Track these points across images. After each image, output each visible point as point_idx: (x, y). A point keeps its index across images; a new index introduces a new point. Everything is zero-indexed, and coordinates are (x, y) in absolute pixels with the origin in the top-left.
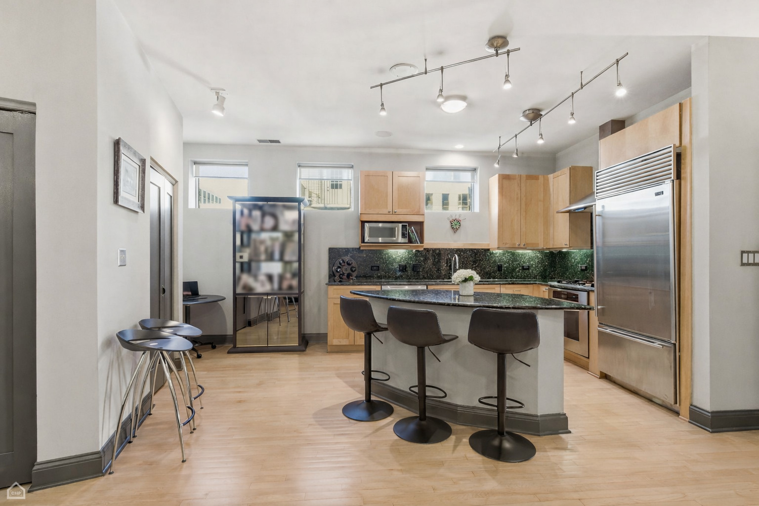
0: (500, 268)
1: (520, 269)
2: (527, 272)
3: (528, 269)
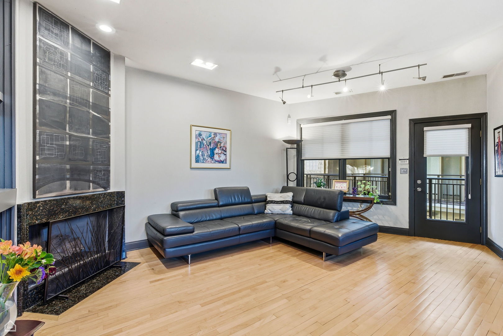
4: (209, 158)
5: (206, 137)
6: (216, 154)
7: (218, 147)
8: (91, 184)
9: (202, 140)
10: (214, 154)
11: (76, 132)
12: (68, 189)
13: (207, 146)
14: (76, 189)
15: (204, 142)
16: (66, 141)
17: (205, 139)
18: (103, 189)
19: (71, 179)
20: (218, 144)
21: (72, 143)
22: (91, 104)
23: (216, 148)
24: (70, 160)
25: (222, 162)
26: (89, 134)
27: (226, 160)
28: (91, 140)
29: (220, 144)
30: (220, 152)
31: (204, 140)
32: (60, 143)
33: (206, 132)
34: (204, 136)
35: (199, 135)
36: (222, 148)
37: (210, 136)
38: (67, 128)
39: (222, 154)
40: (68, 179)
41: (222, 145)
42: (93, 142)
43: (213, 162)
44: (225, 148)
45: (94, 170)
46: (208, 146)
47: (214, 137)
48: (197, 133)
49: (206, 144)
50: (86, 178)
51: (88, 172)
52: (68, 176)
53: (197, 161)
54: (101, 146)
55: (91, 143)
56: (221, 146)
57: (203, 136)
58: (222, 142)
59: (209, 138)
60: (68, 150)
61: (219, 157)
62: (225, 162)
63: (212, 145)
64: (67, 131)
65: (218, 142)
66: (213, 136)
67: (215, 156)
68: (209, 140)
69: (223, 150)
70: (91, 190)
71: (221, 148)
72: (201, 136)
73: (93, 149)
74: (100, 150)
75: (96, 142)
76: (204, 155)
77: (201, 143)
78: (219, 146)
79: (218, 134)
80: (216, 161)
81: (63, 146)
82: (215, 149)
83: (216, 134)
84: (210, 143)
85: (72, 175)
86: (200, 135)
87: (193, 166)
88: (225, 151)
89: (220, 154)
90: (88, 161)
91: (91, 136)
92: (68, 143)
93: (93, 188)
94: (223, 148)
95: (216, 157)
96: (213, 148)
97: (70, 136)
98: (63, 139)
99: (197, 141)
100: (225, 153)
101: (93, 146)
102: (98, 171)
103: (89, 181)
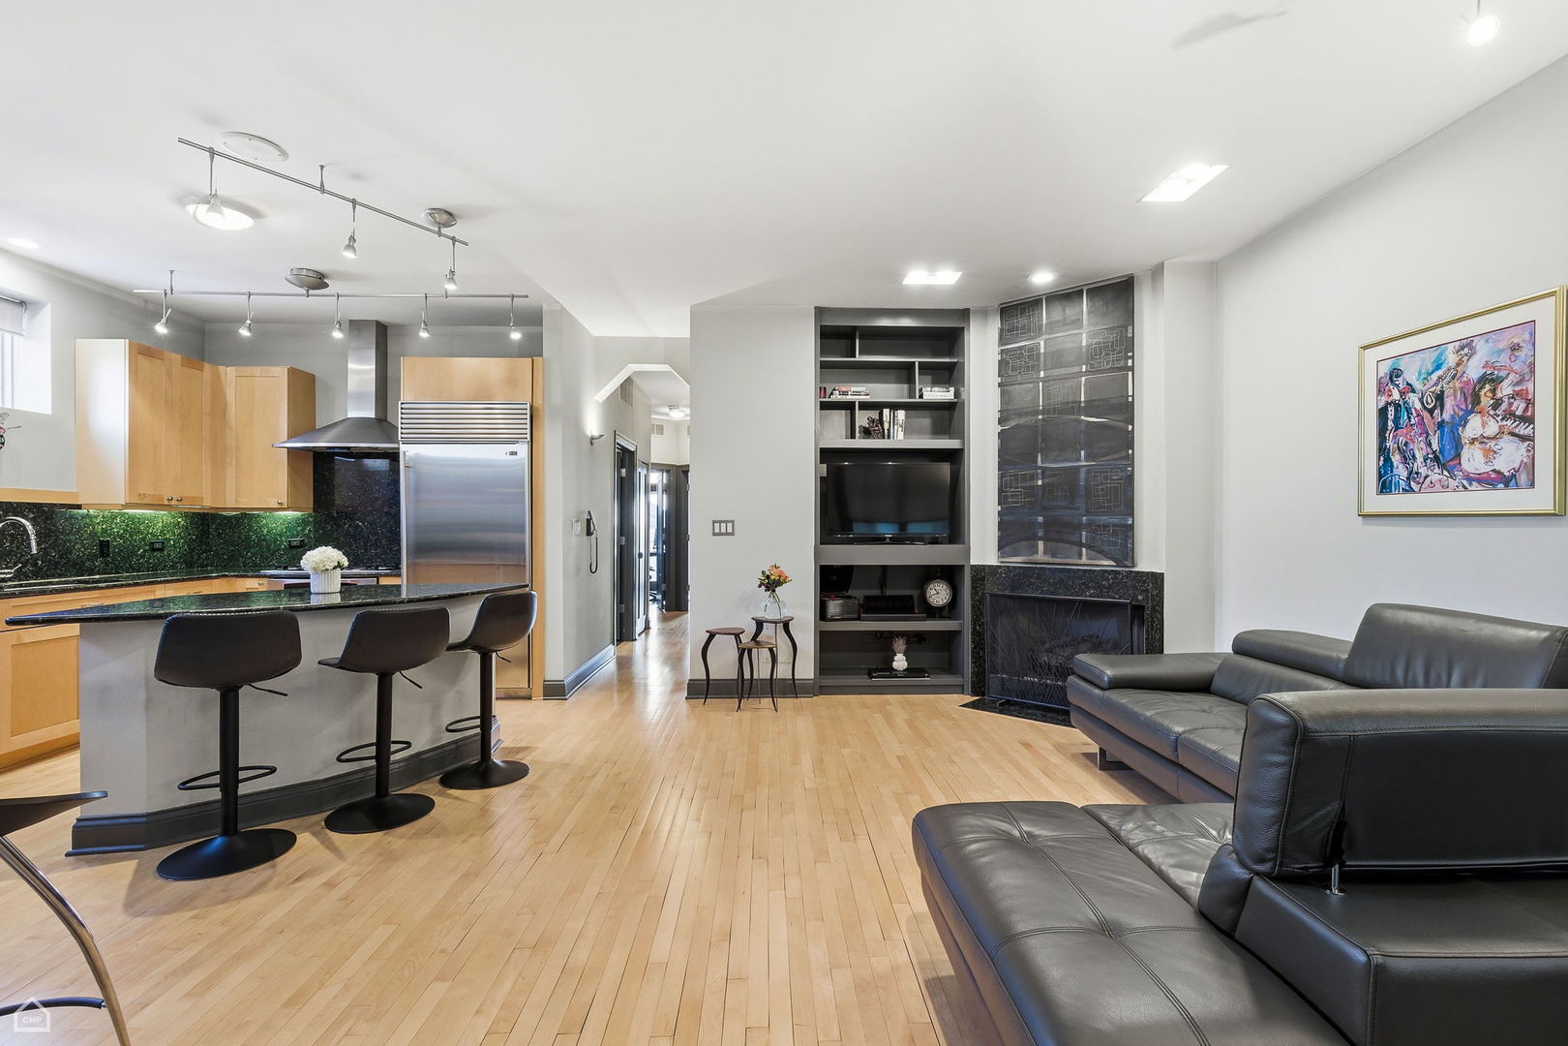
0: (104, 547)
1: (145, 551)
2: (158, 554)
3: (161, 550)
4: (1437, 470)
5: (1420, 374)
6: (1473, 441)
7: (1482, 404)
8: (1084, 550)
9: (1402, 393)
10: (1458, 446)
11: (1056, 462)
12: (1041, 554)
13: (1426, 414)
14: (1054, 556)
15: (1414, 400)
16: (1038, 479)
17: (1418, 386)
18: (1113, 563)
19: (1045, 539)
20: (1482, 393)
21: (1046, 481)
22: (1083, 405)
23: (1472, 412)
24: (1044, 508)
25: (1506, 480)
26: (1080, 460)
27: (1530, 467)
28: (1083, 470)
29: (1494, 391)
30: (1492, 428)
31: (1413, 391)
32: (1028, 484)
33: (1421, 354)
34: (1411, 375)
35: (1391, 378)
36: (1504, 406)
37: (1438, 367)
38: (1039, 459)
39: (1507, 437)
40: (1040, 539)
41: (1506, 389)
42: (1088, 472)
43: (1453, 483)
44: (1523, 405)
45: (1089, 525)
46: (1431, 411)
47: (1458, 365)
48: (1385, 369)
49: (1418, 406)
50: (1075, 538)
51: (1079, 527)
52: (1040, 534)
53: (1385, 487)
54: (1106, 478)
55: (1082, 475)
56: (1499, 395)
57: (1405, 375)
58: (1503, 374)
59: (1434, 377)
60: (1040, 493)
61: (1490, 454)
62: (1523, 478)
63: (1449, 403)
64: (1039, 464)
65: (1483, 380)
66: (1451, 359)
67: (1465, 454)
68: (1436, 384)
69: (1510, 414)
70: (1084, 560)
71: (1496, 405)
72: (1400, 379)
73: (1087, 487)
74: (1104, 487)
75: (1095, 472)
76: (1414, 456)
77: (1397, 406)
78: (1486, 401)
79: (1479, 344)
80: (1470, 480)
81: (1032, 487)
82: (1464, 422)
83: (1469, 345)
84: (1440, 398)
85: (1046, 533)
86: (1395, 374)
87: (1367, 510)
88: (1529, 420)
89: (1492, 444)
90: (1077, 509)
91: (1084, 463)
92: (1040, 483)
93: (1089, 558)
94: (1511, 404)
95: (1473, 460)
96: (1453, 417)
97: (1044, 470)
98: (1033, 478)
99: (1382, 404)
100: (1523, 430)
101: (1087, 480)
102: (1099, 526)
103: (1081, 545)
